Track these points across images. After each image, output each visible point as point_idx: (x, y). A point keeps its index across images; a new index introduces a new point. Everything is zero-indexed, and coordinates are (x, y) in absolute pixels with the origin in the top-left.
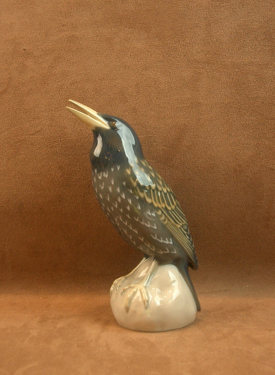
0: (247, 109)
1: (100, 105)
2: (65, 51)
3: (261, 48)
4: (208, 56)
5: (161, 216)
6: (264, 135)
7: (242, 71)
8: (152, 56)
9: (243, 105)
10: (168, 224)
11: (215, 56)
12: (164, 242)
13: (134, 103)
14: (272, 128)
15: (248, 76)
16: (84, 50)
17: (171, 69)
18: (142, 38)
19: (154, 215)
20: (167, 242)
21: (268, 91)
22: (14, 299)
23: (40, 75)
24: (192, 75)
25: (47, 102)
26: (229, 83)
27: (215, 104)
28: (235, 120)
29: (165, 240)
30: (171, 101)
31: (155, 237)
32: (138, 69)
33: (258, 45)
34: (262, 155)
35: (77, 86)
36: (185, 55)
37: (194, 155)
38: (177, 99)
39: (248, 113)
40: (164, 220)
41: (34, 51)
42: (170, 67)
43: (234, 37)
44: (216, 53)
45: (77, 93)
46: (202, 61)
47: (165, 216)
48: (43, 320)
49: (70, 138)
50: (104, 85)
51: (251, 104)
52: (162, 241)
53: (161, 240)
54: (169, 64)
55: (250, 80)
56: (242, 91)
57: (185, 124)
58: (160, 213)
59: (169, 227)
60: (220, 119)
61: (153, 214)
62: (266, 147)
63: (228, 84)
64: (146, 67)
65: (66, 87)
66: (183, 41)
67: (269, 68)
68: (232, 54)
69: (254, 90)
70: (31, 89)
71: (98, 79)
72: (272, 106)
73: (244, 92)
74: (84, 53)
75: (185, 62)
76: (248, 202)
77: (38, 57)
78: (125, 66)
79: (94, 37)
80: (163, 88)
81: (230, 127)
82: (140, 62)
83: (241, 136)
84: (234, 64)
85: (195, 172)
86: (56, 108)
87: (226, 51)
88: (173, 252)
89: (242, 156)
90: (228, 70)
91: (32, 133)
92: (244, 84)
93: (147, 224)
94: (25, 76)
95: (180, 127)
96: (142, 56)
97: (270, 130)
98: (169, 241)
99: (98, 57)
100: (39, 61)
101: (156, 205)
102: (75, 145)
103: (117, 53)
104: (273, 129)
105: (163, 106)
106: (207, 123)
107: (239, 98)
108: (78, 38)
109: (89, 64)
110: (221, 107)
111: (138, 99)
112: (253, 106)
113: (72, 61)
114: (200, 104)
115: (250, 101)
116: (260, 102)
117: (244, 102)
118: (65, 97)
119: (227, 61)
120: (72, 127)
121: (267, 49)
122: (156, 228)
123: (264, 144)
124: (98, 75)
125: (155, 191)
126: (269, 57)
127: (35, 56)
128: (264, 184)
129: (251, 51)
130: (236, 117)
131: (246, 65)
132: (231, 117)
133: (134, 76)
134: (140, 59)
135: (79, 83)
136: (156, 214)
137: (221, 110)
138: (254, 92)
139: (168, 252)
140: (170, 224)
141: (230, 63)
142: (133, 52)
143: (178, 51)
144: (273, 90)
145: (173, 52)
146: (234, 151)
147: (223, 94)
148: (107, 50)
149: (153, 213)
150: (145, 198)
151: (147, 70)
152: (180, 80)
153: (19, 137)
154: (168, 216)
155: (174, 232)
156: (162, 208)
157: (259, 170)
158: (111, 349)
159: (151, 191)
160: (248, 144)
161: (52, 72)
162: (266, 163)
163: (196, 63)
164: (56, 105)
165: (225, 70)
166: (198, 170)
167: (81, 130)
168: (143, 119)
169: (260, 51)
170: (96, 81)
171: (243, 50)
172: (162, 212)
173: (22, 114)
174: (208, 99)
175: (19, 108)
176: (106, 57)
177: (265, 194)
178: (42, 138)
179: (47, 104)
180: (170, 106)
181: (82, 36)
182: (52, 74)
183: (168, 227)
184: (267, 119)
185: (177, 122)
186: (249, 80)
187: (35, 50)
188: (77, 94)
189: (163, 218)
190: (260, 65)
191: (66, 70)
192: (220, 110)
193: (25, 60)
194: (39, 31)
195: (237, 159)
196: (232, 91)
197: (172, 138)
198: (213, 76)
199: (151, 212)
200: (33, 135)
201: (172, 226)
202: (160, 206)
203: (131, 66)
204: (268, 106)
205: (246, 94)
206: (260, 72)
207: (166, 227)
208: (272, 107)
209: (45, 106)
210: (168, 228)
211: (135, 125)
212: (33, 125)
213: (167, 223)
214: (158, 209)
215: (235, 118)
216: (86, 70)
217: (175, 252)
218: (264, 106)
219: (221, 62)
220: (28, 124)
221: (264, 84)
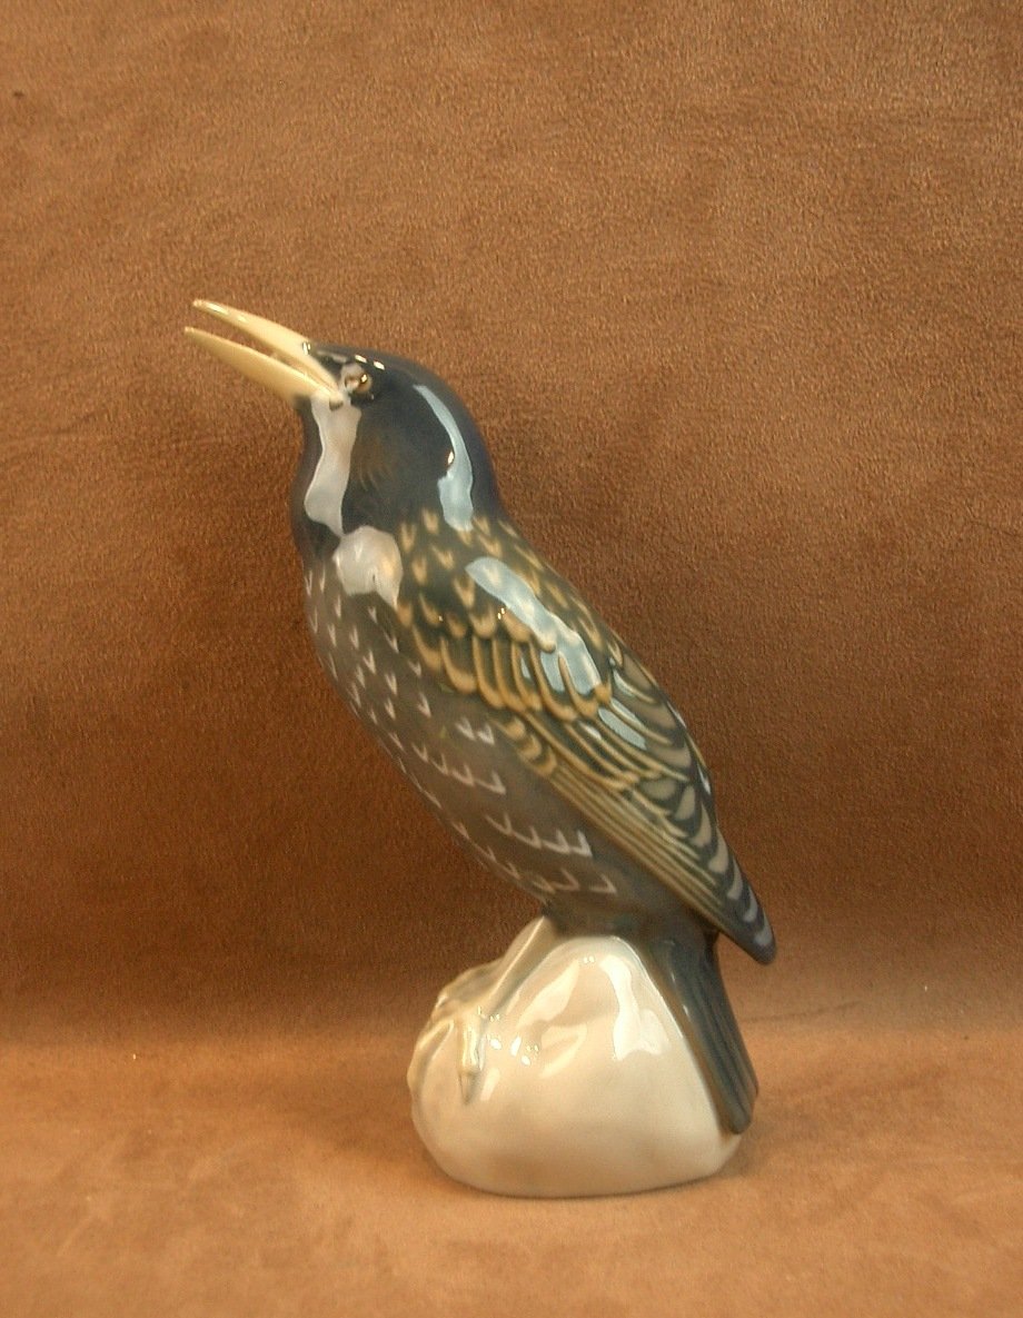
0: (905, 300)
1: (324, 303)
2: (176, 96)
3: (957, 53)
4: (745, 91)
5: (522, 744)
6: (978, 399)
7: (884, 148)
8: (522, 100)
9: (892, 282)
10: (558, 775)
11: (775, 91)
12: (551, 846)
13: (459, 292)
14: (1008, 372)
15: (909, 168)
16: (251, 88)
17: (602, 149)
18: (481, 29)
19: (487, 738)
20: (564, 848)
21: (990, 224)
22: (32, 1064)
23: (84, 194)
24: (687, 170)
25: (117, 301)
26: (832, 195)
27: (782, 284)
28: (863, 346)
29: (554, 840)
30: (605, 279)
31: (504, 826)
32: (469, 154)
33: (944, 38)
34: (972, 480)
35: (233, 231)
36: (653, 91)
37: (701, 490)
38: (628, 269)
39: (910, 313)
40: (542, 759)
41: (56, 98)
42: (595, 141)
43: (850, 12)
44: (778, 77)
45: (234, 260)
46: (724, 115)
47: (544, 742)
48: (139, 1151)
49: (213, 440)
50: (338, 226)
51: (924, 280)
52: (536, 842)
53: (531, 837)
54: (593, 131)
55: (915, 184)
56: (887, 229)
57: (663, 367)
58: (517, 730)
59: (567, 788)
60: (802, 342)
61: (482, 736)
62: (986, 447)
63: (831, 200)
64: (502, 146)
65: (187, 239)
66: (644, 35)
67: (990, 131)
68: (844, 80)
69: (935, 223)
70: (53, 253)
71: (312, 200)
72: (1007, 282)
73: (895, 233)
74: (253, 98)
75: (657, 120)
76: (920, 664)
77: (72, 122)
78: (420, 143)
79: (290, 31)
80: (572, 228)
81: (843, 371)
82: (478, 124)
83: (886, 406)
84: (852, 122)
85: (709, 554)
86: (154, 323)
87: (816, 69)
88: (597, 889)
89: (891, 486)
90: (829, 145)
91: (65, 423)
92: (891, 198)
93: (463, 773)
94: (28, 200)
95: (643, 380)
96: (483, 101)
97: (1001, 378)
98: (573, 842)
99: (309, 112)
100: (77, 138)
101: (494, 698)
102: (235, 466)
103: (386, 92)
104: (1013, 377)
105: (573, 298)
106: (751, 362)
107: (876, 257)
108: (227, 39)
109: (277, 143)
110: (803, 295)
111: (474, 275)
112: (933, 288)
113: (208, 131)
114: (720, 284)
115: (920, 267)
116: (958, 268)
117: (896, 271)
118: (185, 278)
119: (821, 108)
120: (220, 396)
121: (983, 54)
122: (499, 789)
123: (980, 436)
124: (313, 185)
125: (495, 645)
126: (989, 87)
127: (61, 120)
128: (982, 594)
129: (919, 64)
130: (866, 334)
131: (901, 122)
132: (845, 335)
133: (455, 185)
134: (478, 114)
135: (237, 220)
136: (499, 736)
137: (804, 307)
138: (935, 229)
139: (575, 885)
140: (570, 776)
141: (835, 118)
142: (447, 87)
143: (626, 76)
144: (1008, 220)
145: (604, 79)
146: (860, 468)
147: (811, 244)
148: (346, 84)
149: (483, 729)
150: (444, 671)
151: (504, 157)
152: (637, 191)
153: (15, 443)
154: (559, 746)
155: (588, 807)
156: (531, 710)
157: (961, 540)
158: (395, 1272)
159: (475, 643)
160: (915, 439)
161: (129, 181)
162: (986, 510)
163: (698, 121)
164: (156, 310)
165: (816, 146)
166: (721, 547)
167: (255, 407)
168: (498, 353)
169: (954, 64)
170: (304, 208)
171: (886, 60)
172: (530, 728)
173: (21, 353)
174: (751, 263)
175: (10, 327)
176: (341, 113)
177: (986, 632)
178: (104, 442)
179: (116, 309)
180: (604, 298)
181: (241, 31)
182: (132, 187)
183: (560, 788)
184: (989, 337)
185: (631, 361)
186: (912, 183)
187: (60, 96)
188: (235, 264)
189: (535, 749)
190: (953, 119)
191: (183, 171)
192: (800, 307)
193: (25, 137)
194: (71, 18)
195: (875, 500)
196: (846, 229)
197: (615, 424)
198: (769, 172)
199: (477, 726)
200: (68, 431)
201: (581, 786)
202: (514, 702)
203: (443, 142)
204: (991, 286)
205: (901, 240)
206: (954, 147)
207: (552, 786)
208: (1008, 288)
209: (111, 315)
210: (559, 793)
211: (466, 376)
212: (66, 393)
213: (556, 770)
214: (508, 714)
215: (859, 338)
216: (263, 166)
217: (611, 889)
218: (976, 283)
219: (799, 115)
220: (48, 390)
221: (974, 198)
